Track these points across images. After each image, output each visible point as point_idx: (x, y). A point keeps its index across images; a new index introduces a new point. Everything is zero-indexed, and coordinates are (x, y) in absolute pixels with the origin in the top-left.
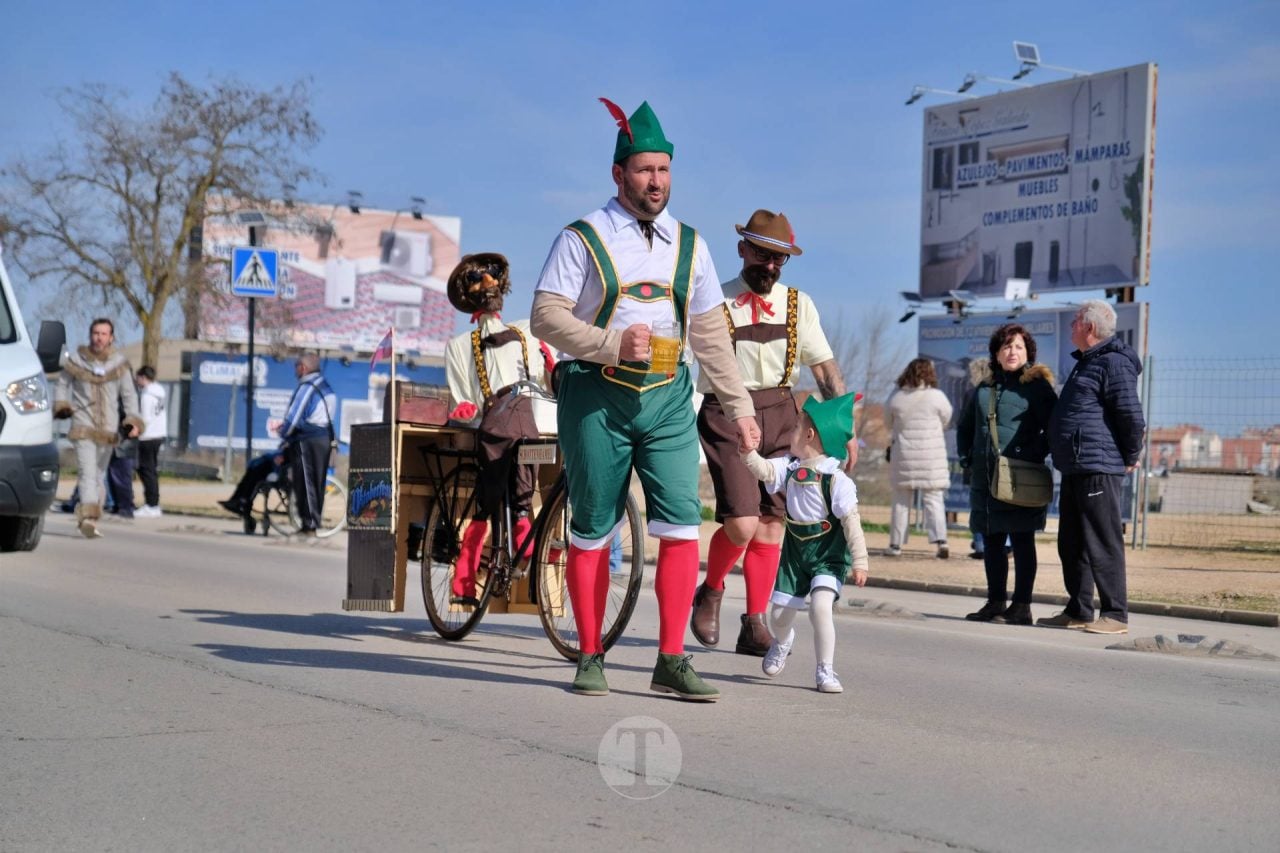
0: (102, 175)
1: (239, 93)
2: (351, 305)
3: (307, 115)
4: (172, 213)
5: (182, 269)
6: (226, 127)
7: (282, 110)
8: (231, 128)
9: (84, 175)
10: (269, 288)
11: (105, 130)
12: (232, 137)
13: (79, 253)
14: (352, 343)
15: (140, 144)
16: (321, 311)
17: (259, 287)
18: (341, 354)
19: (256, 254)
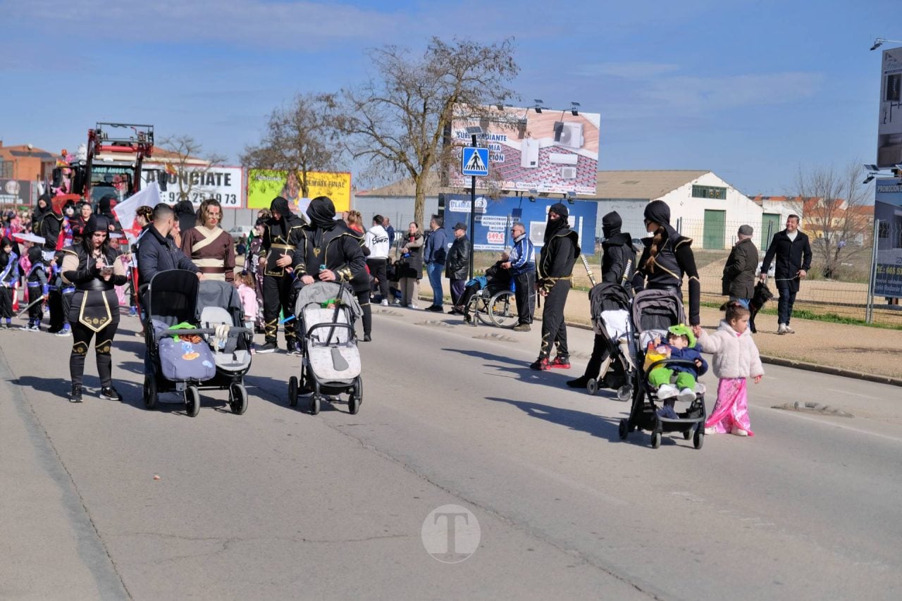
0: (394, 98)
1: (472, 48)
2: (536, 166)
3: (511, 59)
4: (432, 118)
5: (439, 149)
6: (464, 67)
7: (496, 56)
8: (466, 69)
9: (384, 98)
10: (484, 170)
11: (395, 72)
12: (469, 73)
13: (381, 143)
14: (536, 188)
15: (416, 80)
16: (519, 170)
17: (478, 170)
18: (530, 195)
19: (476, 151)
